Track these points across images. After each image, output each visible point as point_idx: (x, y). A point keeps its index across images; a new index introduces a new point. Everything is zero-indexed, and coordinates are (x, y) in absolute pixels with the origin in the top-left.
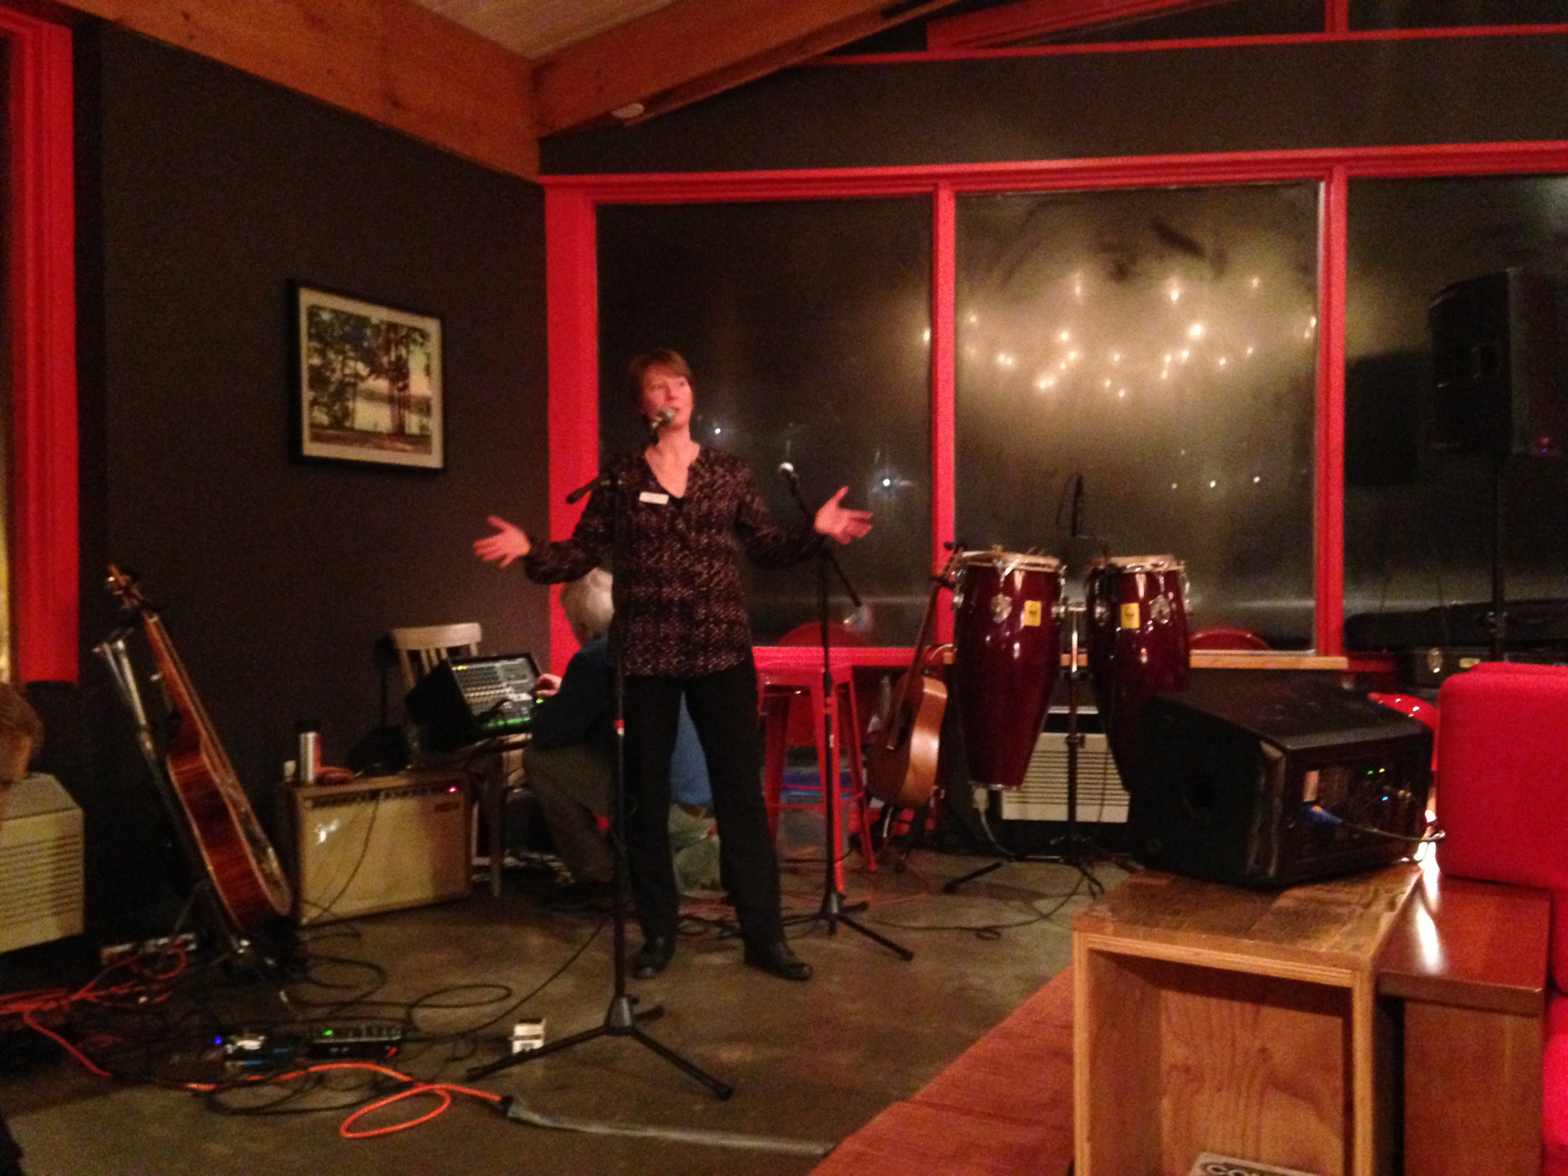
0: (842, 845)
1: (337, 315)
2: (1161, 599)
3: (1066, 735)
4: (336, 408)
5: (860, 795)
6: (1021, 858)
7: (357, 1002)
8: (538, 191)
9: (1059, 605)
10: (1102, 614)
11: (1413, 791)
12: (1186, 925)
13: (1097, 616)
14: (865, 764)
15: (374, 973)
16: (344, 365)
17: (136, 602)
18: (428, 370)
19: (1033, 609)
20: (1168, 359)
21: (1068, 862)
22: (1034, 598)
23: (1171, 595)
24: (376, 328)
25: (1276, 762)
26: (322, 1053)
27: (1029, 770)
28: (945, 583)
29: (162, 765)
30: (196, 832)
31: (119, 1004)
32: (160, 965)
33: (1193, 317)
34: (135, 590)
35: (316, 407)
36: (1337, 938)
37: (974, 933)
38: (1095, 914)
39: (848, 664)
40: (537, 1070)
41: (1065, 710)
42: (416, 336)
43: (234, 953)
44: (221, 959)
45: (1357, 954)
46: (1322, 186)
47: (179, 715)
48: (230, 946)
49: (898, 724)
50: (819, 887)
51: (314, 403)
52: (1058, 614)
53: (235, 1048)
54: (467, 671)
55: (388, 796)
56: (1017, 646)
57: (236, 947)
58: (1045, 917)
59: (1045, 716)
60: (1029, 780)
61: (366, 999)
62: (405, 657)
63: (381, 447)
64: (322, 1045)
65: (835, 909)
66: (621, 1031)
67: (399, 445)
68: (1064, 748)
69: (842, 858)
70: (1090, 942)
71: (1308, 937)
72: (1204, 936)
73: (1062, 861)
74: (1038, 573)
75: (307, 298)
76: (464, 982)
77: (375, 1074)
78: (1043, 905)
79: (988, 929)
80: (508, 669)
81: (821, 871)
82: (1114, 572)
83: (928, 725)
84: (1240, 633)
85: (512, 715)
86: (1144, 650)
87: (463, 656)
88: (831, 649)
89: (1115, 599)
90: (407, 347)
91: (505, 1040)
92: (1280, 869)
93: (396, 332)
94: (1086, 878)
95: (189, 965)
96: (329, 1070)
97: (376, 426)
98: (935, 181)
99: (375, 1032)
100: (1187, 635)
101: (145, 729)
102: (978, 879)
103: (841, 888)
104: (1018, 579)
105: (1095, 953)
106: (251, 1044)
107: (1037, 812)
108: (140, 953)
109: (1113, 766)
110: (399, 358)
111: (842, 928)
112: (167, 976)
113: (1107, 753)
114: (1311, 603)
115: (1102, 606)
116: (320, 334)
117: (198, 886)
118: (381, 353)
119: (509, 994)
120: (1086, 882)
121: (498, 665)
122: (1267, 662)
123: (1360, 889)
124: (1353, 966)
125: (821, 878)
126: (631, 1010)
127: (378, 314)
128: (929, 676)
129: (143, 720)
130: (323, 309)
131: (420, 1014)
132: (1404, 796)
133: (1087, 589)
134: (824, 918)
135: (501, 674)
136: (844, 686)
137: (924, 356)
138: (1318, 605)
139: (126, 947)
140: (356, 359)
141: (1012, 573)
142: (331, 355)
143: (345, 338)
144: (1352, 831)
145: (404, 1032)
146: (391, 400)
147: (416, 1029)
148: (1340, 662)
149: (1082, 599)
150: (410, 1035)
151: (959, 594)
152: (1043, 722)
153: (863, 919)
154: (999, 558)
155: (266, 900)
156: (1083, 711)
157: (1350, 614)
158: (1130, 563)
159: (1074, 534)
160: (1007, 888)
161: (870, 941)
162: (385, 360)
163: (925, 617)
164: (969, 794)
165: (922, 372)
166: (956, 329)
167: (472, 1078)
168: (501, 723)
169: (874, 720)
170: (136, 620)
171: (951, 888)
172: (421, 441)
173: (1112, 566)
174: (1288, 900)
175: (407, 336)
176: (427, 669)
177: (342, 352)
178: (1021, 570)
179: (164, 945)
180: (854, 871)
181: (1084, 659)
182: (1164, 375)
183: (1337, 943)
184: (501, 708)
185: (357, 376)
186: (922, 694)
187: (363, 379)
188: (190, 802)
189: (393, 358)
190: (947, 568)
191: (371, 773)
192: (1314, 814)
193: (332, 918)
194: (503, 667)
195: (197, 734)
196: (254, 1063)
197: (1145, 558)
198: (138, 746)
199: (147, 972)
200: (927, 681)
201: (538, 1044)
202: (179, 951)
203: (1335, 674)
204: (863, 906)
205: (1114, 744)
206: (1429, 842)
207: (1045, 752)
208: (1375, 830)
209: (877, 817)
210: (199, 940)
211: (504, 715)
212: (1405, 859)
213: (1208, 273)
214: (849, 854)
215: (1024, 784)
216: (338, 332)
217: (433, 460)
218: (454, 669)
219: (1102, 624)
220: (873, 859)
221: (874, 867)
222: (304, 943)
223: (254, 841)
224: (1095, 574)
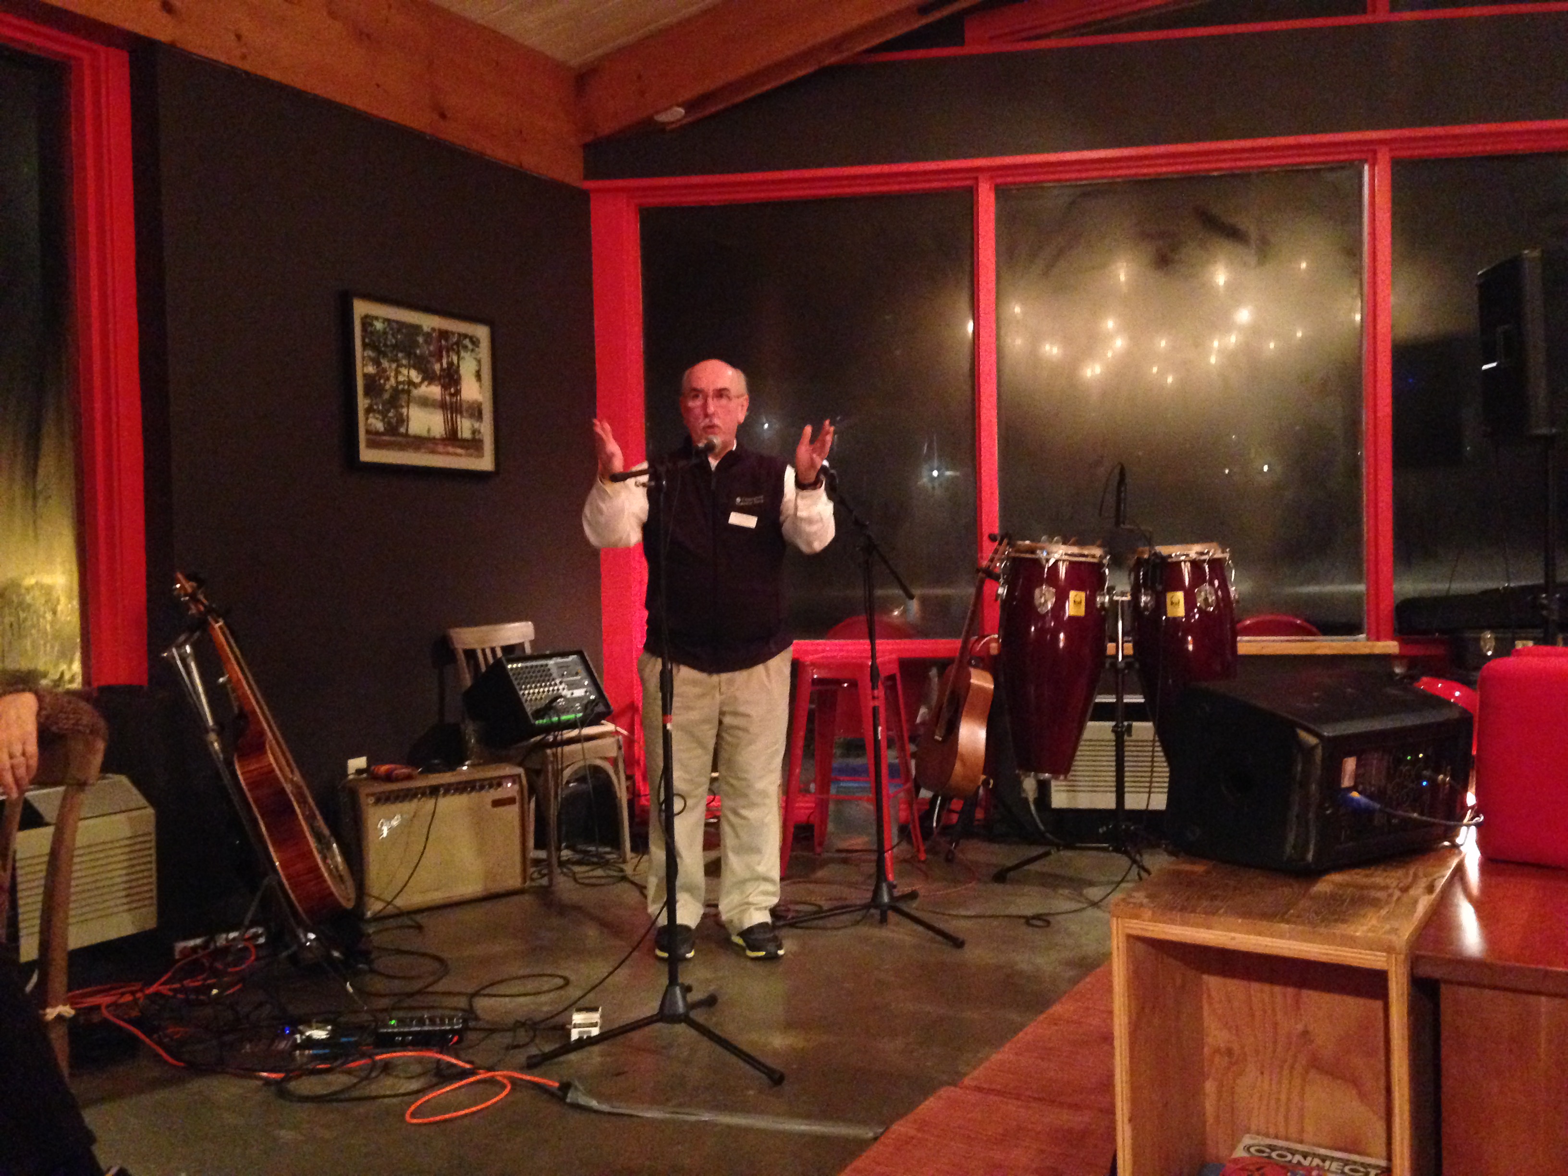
0: (892, 834)
1: (389, 324)
2: (1207, 586)
3: (1113, 723)
4: (391, 414)
5: (908, 785)
6: (1070, 847)
7: (420, 992)
8: (584, 196)
9: (1104, 595)
10: (1146, 603)
11: (1453, 777)
12: (1222, 911)
13: (1142, 604)
14: (914, 755)
15: (436, 965)
16: (397, 373)
17: (202, 608)
18: (478, 376)
19: (1078, 599)
20: (1216, 344)
21: (1117, 850)
22: (1079, 589)
23: (1216, 583)
24: (428, 336)
25: (1314, 747)
26: (387, 1042)
27: (1077, 758)
28: (990, 574)
29: (229, 764)
30: (264, 829)
31: (192, 997)
32: (230, 958)
33: (1238, 303)
34: (201, 597)
35: (371, 415)
36: (1374, 922)
37: (1023, 921)
38: (1132, 900)
39: (894, 656)
40: (594, 1057)
41: (1111, 699)
42: (467, 342)
43: (302, 946)
44: (290, 952)
45: (1394, 938)
46: (1366, 167)
47: (245, 716)
48: (296, 937)
49: (946, 715)
50: (870, 877)
51: (369, 410)
52: (1103, 604)
53: (304, 1037)
54: (522, 668)
55: (447, 792)
56: (1062, 636)
57: (304, 940)
58: (1094, 904)
59: (1092, 705)
60: (1076, 768)
61: (430, 989)
62: (462, 657)
63: (433, 452)
64: (387, 1033)
65: (886, 899)
66: (675, 1019)
67: (451, 449)
68: (1112, 736)
69: (891, 849)
70: (1128, 927)
71: (1344, 921)
72: (1240, 921)
73: (1111, 848)
74: (1081, 563)
75: (361, 308)
76: (521, 972)
77: (438, 1061)
78: (1094, 893)
79: (1038, 917)
80: (560, 667)
81: (870, 861)
82: (1158, 561)
83: (974, 716)
84: (1291, 619)
85: (566, 711)
86: (1190, 638)
87: (518, 653)
88: (878, 641)
89: (1159, 588)
90: (458, 354)
91: (564, 1030)
92: (1318, 854)
93: (447, 340)
94: (1135, 866)
95: (258, 959)
96: (393, 1058)
97: (429, 430)
98: (975, 175)
99: (438, 1021)
100: (1234, 622)
101: (213, 730)
102: (1026, 867)
103: (890, 877)
104: (1062, 570)
105: (1133, 939)
106: (320, 1034)
107: (1084, 801)
108: (212, 946)
109: (1162, 754)
110: (450, 364)
111: (892, 916)
112: (238, 969)
113: (1154, 741)
114: (1361, 588)
115: (1146, 595)
116: (373, 343)
117: (266, 881)
118: (433, 360)
119: (567, 982)
120: (1135, 869)
121: (551, 662)
122: (1318, 648)
123: (1400, 873)
124: (1390, 949)
125: (871, 868)
126: (684, 998)
127: (429, 322)
128: (975, 667)
129: (211, 722)
130: (377, 318)
131: (482, 1004)
132: (1444, 781)
133: (1132, 577)
134: (876, 907)
135: (554, 671)
136: (891, 678)
137: (966, 350)
138: (1368, 590)
139: (198, 941)
140: (409, 367)
141: (1057, 562)
142: (385, 364)
143: (396, 347)
144: (1390, 816)
145: (465, 1021)
146: (443, 406)
147: (477, 1018)
148: (1391, 646)
149: (1128, 588)
150: (471, 1024)
151: (1003, 586)
152: (1090, 710)
153: (912, 907)
154: (1042, 549)
155: (331, 894)
156: (1128, 699)
157: (1402, 598)
158: (1175, 551)
159: (1117, 523)
160: (1056, 876)
161: (920, 929)
162: (437, 367)
163: (971, 607)
164: (1018, 784)
165: (965, 365)
166: (998, 320)
167: (532, 1065)
168: (555, 719)
169: (923, 711)
170: (202, 625)
171: (1001, 876)
172: (474, 445)
173: (1157, 555)
174: (1324, 886)
175: (457, 343)
176: (483, 668)
177: (395, 360)
178: (1064, 561)
179: (234, 939)
180: (905, 861)
181: (1129, 648)
182: (1213, 360)
183: (1373, 926)
184: (554, 704)
185: (410, 383)
186: (969, 685)
187: (416, 386)
188: (256, 801)
189: (445, 365)
190: (992, 560)
191: (430, 770)
192: (1352, 799)
193: (396, 911)
194: (556, 664)
195: (262, 733)
196: (321, 1052)
197: (1189, 546)
198: (206, 746)
199: (219, 965)
200: (973, 672)
201: (595, 1032)
202: (247, 944)
203: (1386, 659)
204: (913, 896)
205: (1161, 731)
206: (1468, 826)
207: (1091, 740)
208: (1415, 815)
209: (927, 807)
210: (268, 933)
211: (559, 712)
212: (1446, 843)
213: (1253, 260)
214: (898, 844)
215: (1071, 773)
216: (391, 341)
217: (486, 463)
218: (509, 666)
219: (1147, 613)
220: (922, 848)
221: (923, 857)
222: (369, 935)
223: (319, 837)
224: (1140, 563)
